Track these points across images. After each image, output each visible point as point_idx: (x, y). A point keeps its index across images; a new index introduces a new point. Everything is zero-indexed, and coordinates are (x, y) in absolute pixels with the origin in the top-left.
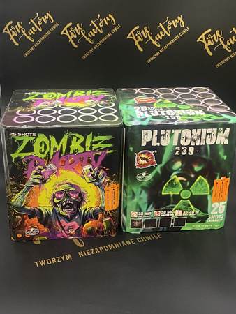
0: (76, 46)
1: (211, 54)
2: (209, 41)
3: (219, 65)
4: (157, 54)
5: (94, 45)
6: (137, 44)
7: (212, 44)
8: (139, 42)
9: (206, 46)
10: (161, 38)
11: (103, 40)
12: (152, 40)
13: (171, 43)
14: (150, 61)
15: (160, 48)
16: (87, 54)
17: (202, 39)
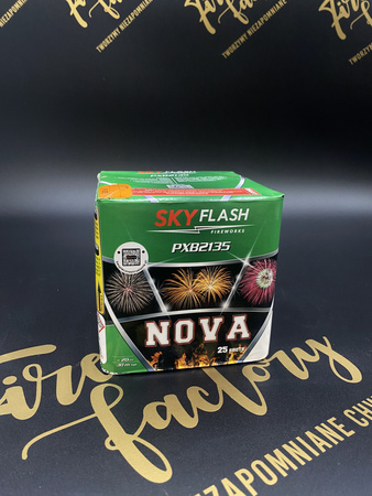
0: (84, 24)
1: (342, 36)
2: (342, 8)
3: (355, 59)
4: (242, 39)
5: (120, 21)
6: (204, 18)
7: (347, 16)
8: (209, 15)
9: (336, 19)
10: (251, 6)
11: (139, 9)
12: (233, 9)
13: (269, 14)
14: (228, 53)
15: (248, 26)
16: (107, 42)
17: (328, 5)
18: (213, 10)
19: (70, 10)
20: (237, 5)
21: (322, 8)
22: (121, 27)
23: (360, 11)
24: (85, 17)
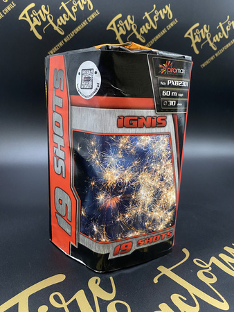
18: (124, 33)
19: (30, 27)
20: (138, 31)
21: (186, 36)
22: (65, 40)
23: (206, 39)
24: (40, 33)
